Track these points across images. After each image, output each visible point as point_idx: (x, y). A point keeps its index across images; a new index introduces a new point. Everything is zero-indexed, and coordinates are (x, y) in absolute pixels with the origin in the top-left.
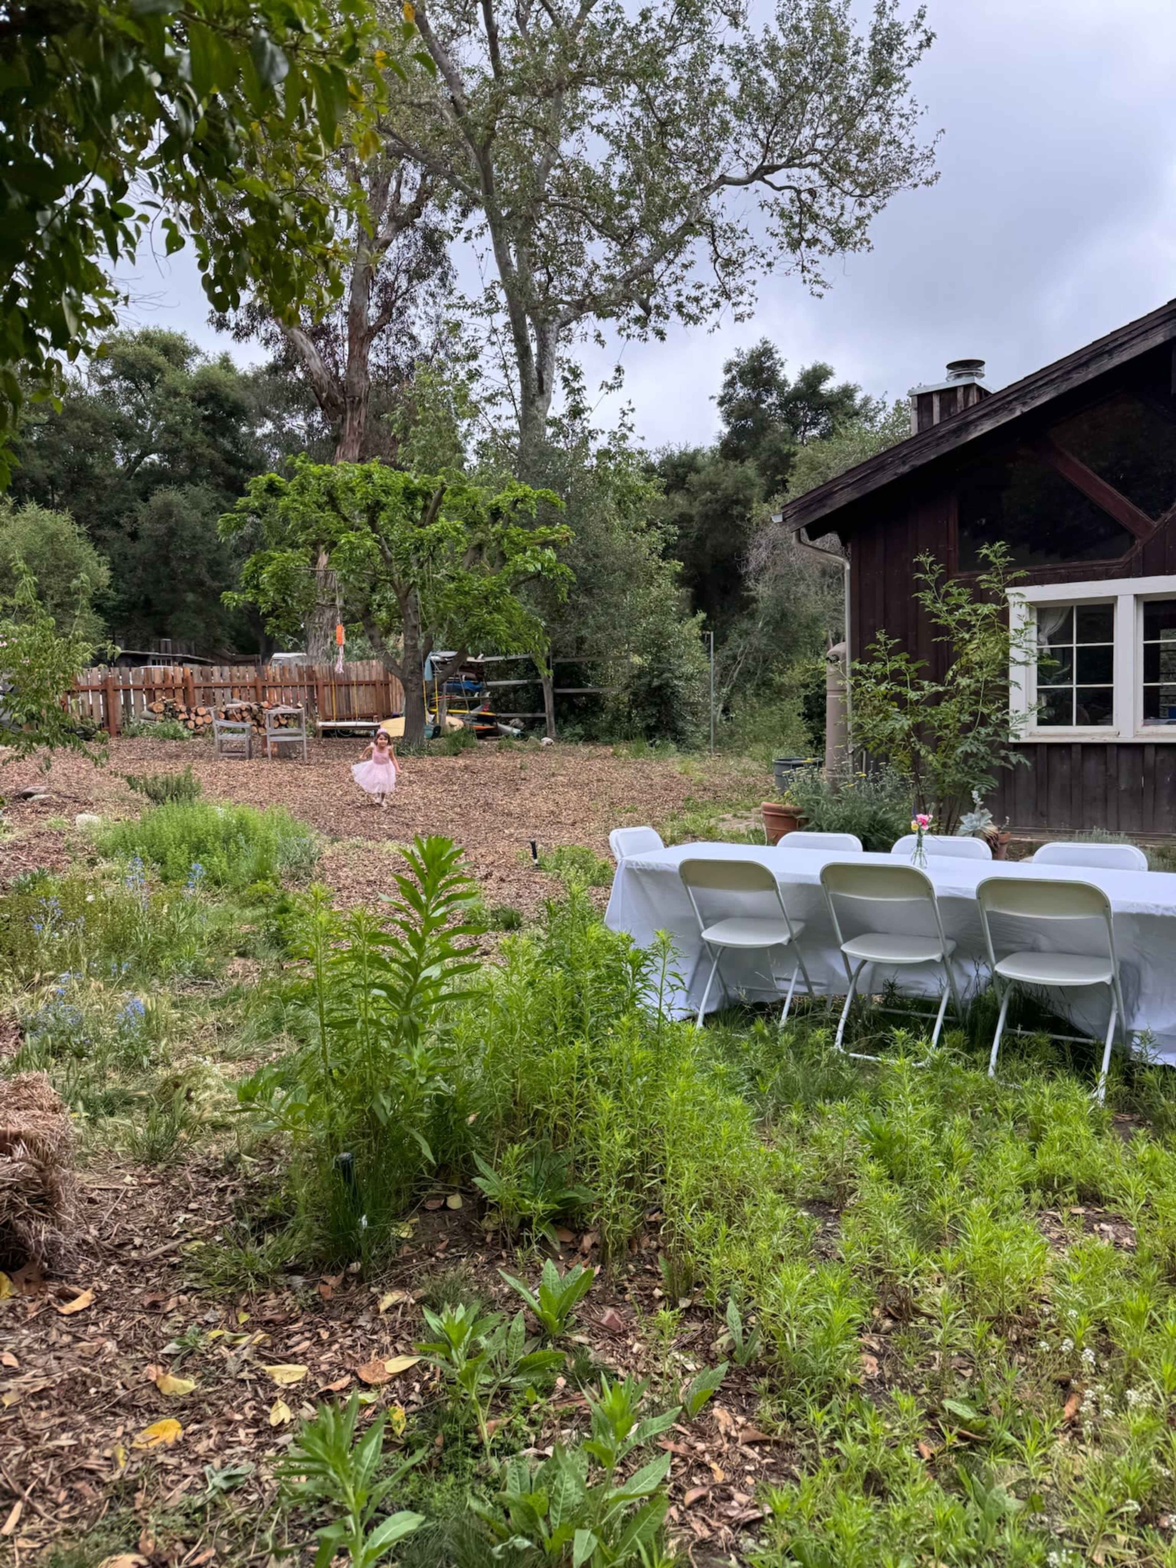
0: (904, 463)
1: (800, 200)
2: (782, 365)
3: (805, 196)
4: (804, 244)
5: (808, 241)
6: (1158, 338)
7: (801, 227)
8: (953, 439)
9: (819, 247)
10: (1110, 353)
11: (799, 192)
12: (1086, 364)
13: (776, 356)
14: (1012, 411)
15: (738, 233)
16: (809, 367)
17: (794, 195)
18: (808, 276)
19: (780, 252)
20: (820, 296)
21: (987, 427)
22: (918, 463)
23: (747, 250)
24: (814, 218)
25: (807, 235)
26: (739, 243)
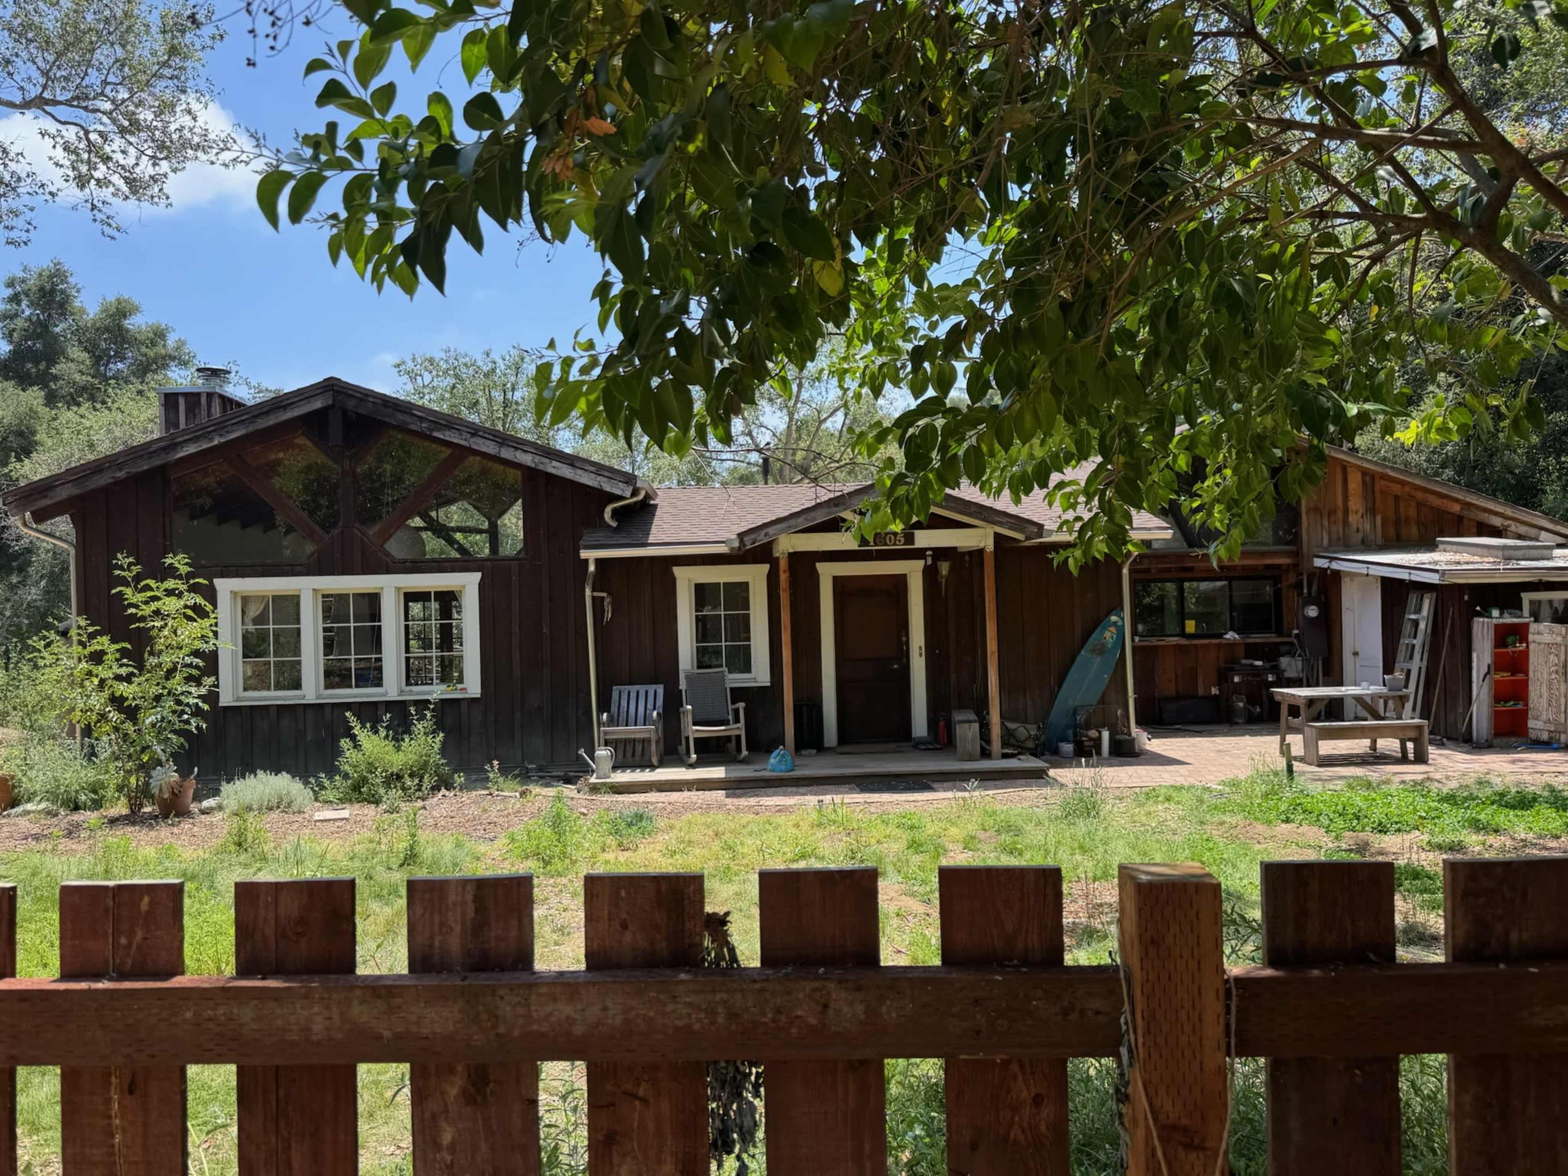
0: (120, 469)
1: (88, 139)
2: (78, 291)
3: (93, 137)
4: (93, 182)
5: (98, 181)
6: (318, 404)
7: (92, 167)
8: (163, 455)
9: (111, 189)
10: (285, 408)
11: (87, 132)
12: (267, 413)
13: (70, 279)
14: (212, 439)
15: (12, 155)
16: (111, 299)
17: (81, 134)
18: (99, 216)
19: (66, 184)
20: (113, 238)
21: (192, 449)
22: (133, 470)
23: (23, 175)
24: (106, 159)
25: (98, 174)
26: (12, 166)
